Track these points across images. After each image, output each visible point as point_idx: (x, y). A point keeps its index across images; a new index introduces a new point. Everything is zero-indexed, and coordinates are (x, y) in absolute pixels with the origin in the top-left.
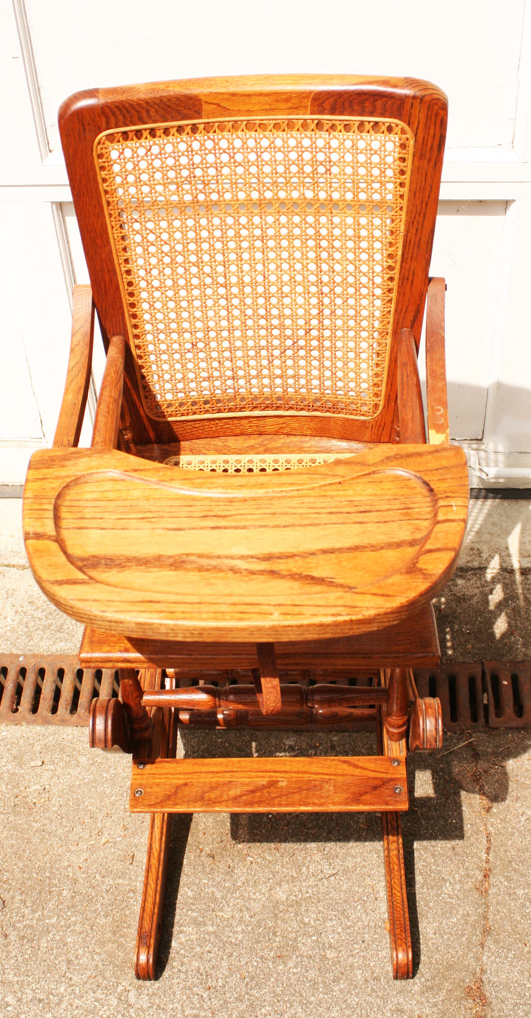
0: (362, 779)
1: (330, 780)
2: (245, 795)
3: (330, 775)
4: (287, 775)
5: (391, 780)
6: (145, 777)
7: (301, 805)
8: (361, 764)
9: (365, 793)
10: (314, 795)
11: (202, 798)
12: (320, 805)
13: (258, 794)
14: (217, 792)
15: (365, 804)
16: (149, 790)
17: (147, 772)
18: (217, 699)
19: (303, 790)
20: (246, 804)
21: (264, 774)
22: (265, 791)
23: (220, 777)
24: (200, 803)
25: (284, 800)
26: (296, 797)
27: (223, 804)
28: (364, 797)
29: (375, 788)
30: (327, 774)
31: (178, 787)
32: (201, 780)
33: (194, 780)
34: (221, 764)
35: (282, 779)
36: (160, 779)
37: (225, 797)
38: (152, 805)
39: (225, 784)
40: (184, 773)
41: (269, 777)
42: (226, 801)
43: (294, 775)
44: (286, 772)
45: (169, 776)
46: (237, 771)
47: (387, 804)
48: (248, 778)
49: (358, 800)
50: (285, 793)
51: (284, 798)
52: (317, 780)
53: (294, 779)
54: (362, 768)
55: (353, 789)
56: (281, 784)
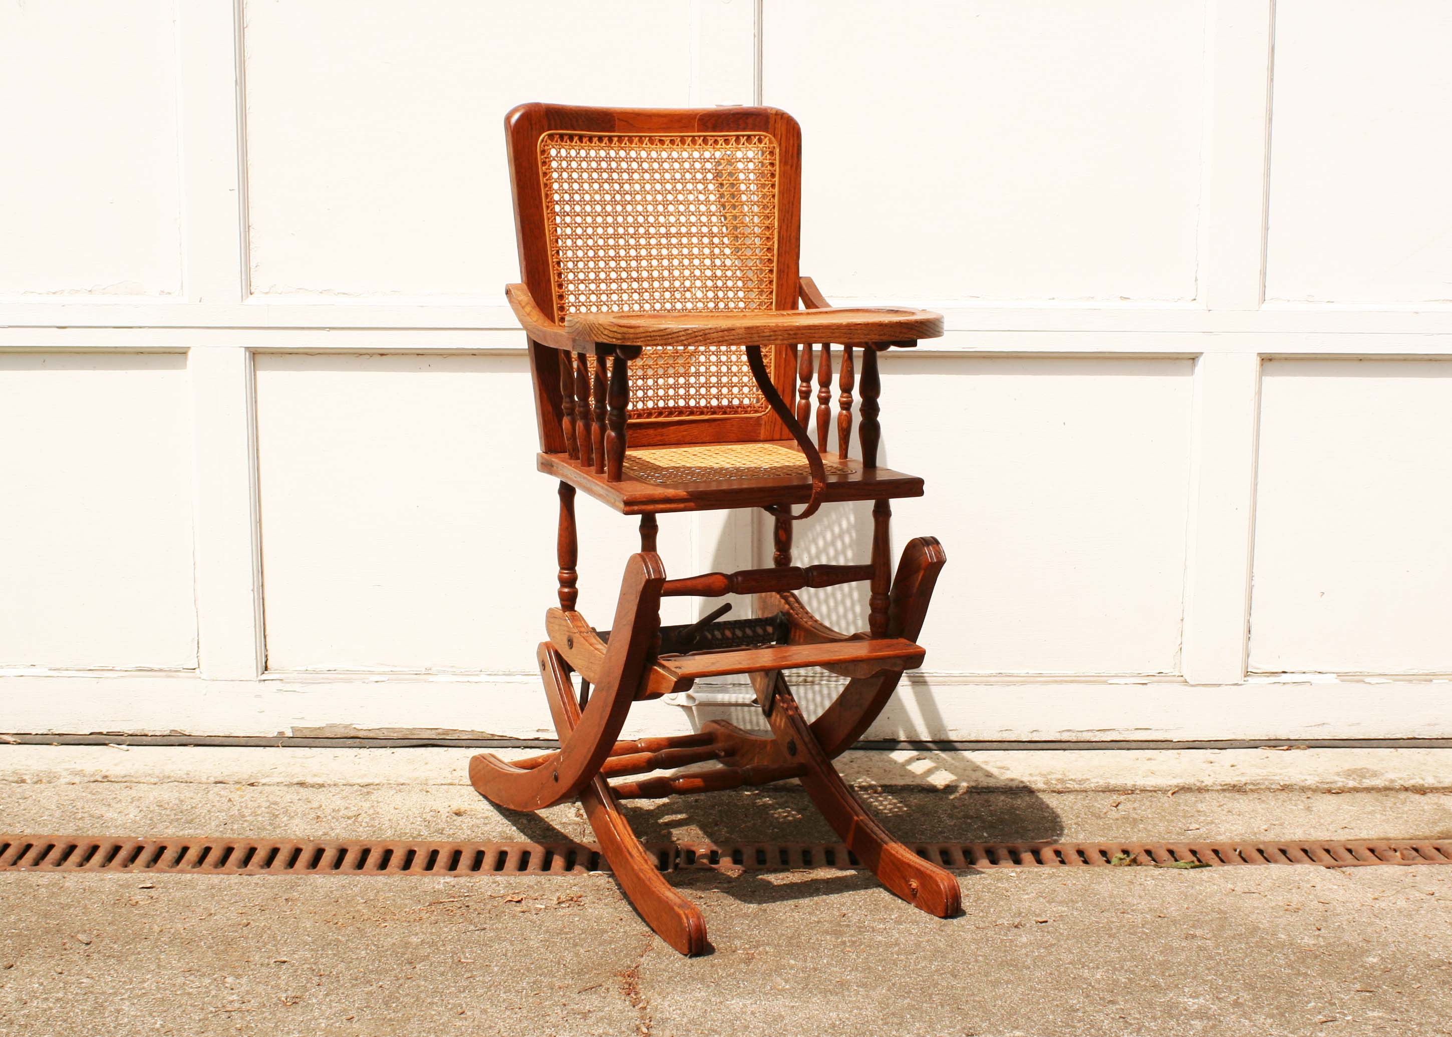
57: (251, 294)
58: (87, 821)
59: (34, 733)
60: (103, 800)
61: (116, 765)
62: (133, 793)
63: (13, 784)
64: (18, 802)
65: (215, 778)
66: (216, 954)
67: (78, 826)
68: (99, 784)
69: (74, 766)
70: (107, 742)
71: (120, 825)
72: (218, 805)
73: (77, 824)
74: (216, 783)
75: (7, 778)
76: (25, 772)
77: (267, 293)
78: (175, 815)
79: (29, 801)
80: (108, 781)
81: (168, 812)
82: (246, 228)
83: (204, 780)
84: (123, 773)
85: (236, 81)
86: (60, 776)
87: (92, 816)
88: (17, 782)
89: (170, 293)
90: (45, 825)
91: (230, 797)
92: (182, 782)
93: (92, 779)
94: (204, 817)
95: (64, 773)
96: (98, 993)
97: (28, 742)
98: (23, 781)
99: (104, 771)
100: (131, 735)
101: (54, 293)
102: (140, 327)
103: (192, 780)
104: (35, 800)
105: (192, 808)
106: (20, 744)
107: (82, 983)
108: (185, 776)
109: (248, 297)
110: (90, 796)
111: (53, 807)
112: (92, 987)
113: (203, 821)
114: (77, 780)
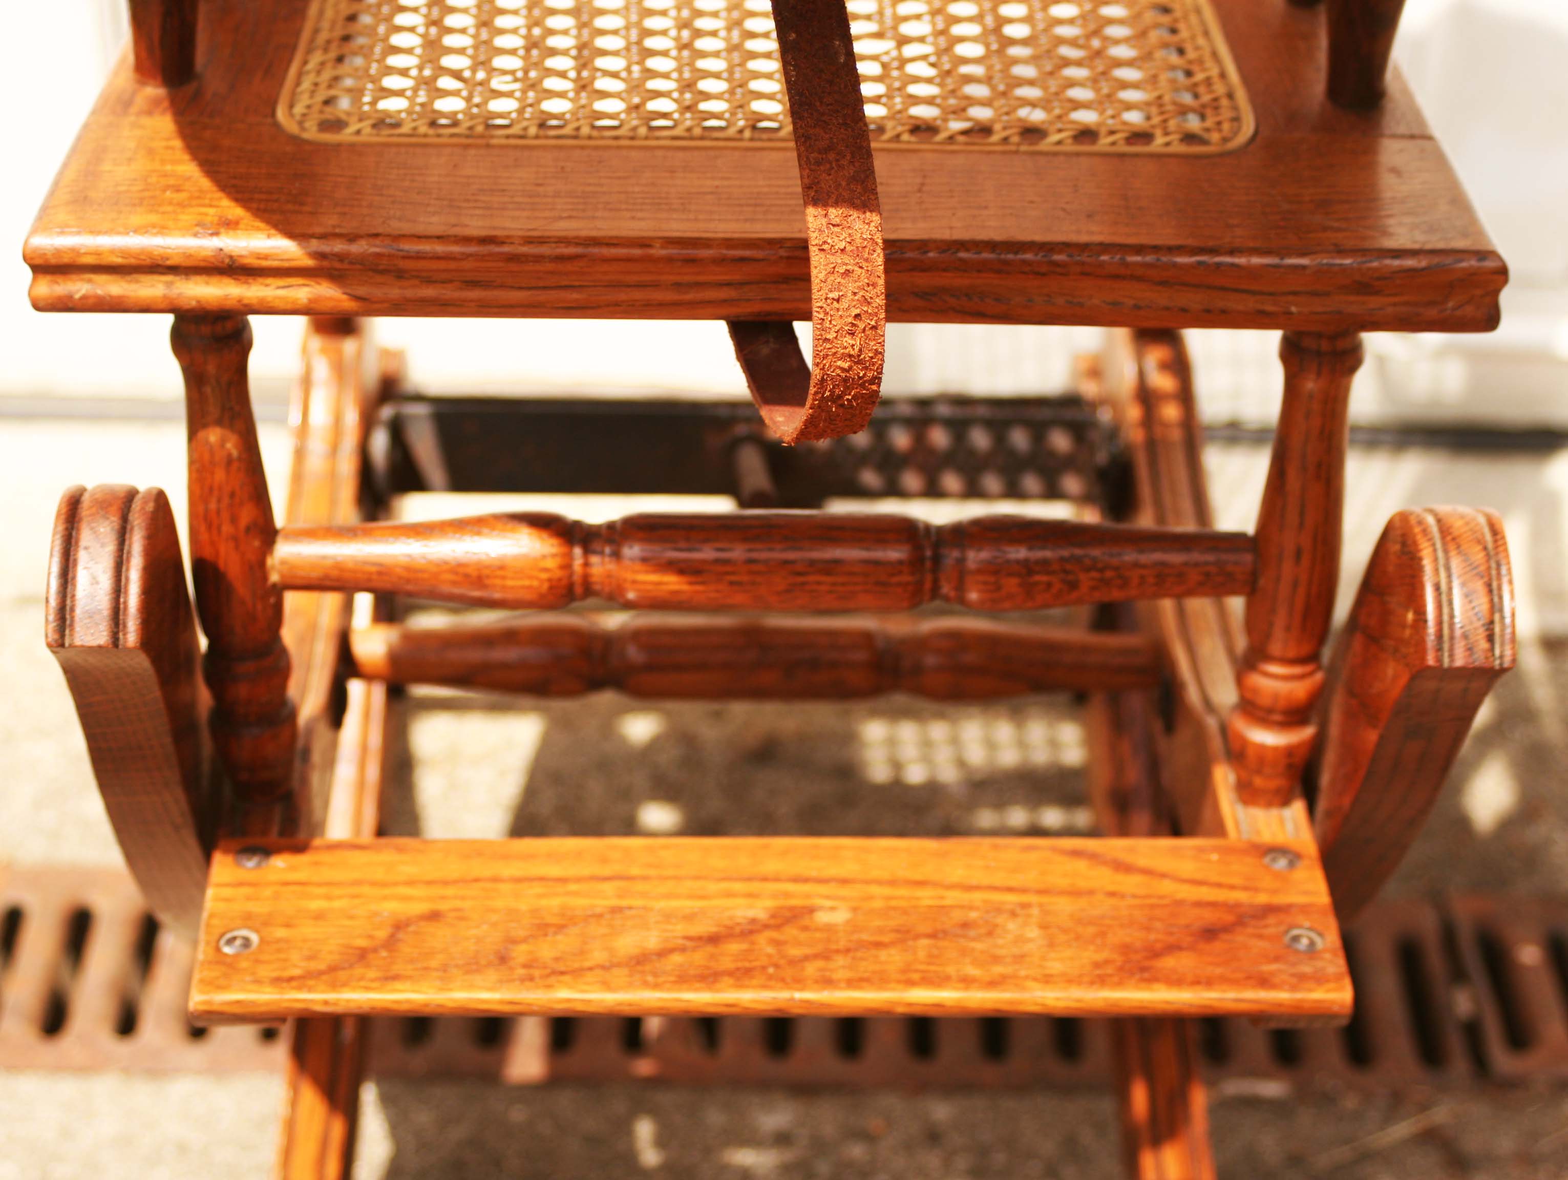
0: (1152, 907)
1: (1025, 906)
2: (683, 950)
3: (1023, 890)
4: (845, 891)
5: (1270, 910)
6: (268, 892)
7: (911, 983)
8: (1142, 862)
9: (1172, 948)
10: (964, 952)
11: (503, 959)
12: (992, 984)
13: (734, 947)
14: (565, 942)
15: (1176, 981)
16: (281, 933)
17: (273, 877)
18: (578, 551)
19: (917, 937)
20: (683, 979)
21: (755, 887)
22: (762, 939)
23: (575, 894)
24: (492, 975)
25: (840, 966)
26: (893, 958)
27: (590, 977)
28: (1169, 962)
29: (1210, 933)
30: (1010, 890)
31: (400, 925)
32: (499, 903)
33: (467, 904)
34: (579, 855)
35: (828, 903)
36: (329, 898)
37: (598, 956)
38: (290, 979)
39: (600, 916)
40: (429, 883)
41: (774, 896)
42: (603, 967)
43: (875, 890)
44: (844, 881)
45: (366, 890)
46: (645, 878)
47: (1264, 982)
48: (691, 897)
49: (1143, 969)
50: (842, 944)
51: (840, 961)
52: (971, 908)
53: (878, 904)
54: (1147, 872)
55: (1120, 936)
56: (822, 918)
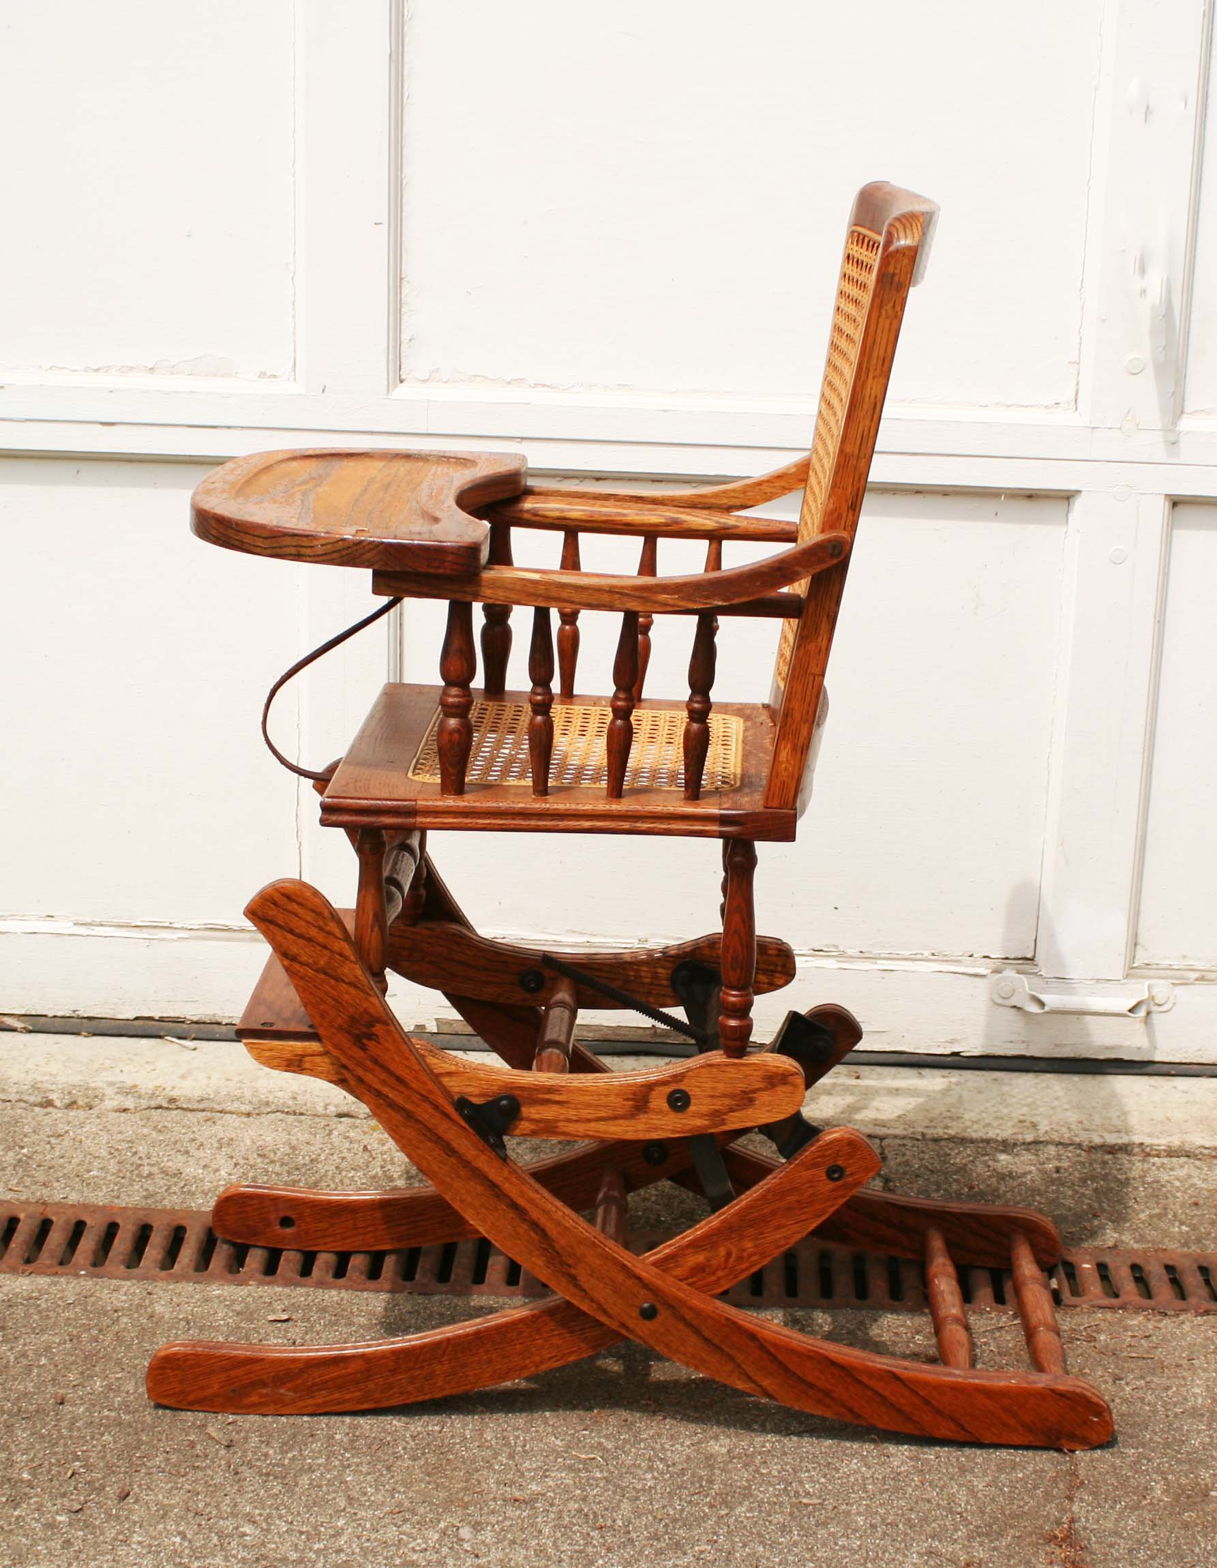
57: (401, 381)
58: (160, 1181)
59: (51, 1015)
60: (176, 1143)
61: (183, 1077)
62: (218, 1130)
63: (37, 1109)
64: (49, 1143)
65: (337, 1106)
66: (429, 1475)
67: (147, 1190)
68: (165, 1113)
69: (120, 1078)
70: (162, 1034)
71: (209, 1190)
72: (349, 1156)
73: (145, 1186)
74: (340, 1116)
75: (25, 1097)
76: (50, 1087)
77: (424, 381)
78: (289, 1173)
79: (67, 1142)
80: (177, 1108)
81: (277, 1168)
82: (397, 280)
83: (320, 1110)
84: (197, 1094)
85: (390, 55)
86: (104, 1095)
87: (164, 1172)
88: (41, 1105)
89: (274, 376)
90: (98, 1187)
91: (365, 1142)
92: (287, 1113)
93: (153, 1103)
94: (333, 1179)
95: (109, 1091)
96: (276, 1559)
97: (43, 1029)
98: (49, 1103)
99: (169, 1089)
100: (196, 1023)
101: (97, 370)
102: (229, 427)
103: (302, 1111)
104: (74, 1139)
105: (312, 1161)
106: (31, 1032)
107: (246, 1535)
108: (290, 1102)
109: (396, 387)
110: (154, 1134)
111: (104, 1153)
112: (263, 1544)
113: (333, 1186)
114: (129, 1103)
